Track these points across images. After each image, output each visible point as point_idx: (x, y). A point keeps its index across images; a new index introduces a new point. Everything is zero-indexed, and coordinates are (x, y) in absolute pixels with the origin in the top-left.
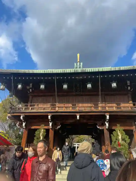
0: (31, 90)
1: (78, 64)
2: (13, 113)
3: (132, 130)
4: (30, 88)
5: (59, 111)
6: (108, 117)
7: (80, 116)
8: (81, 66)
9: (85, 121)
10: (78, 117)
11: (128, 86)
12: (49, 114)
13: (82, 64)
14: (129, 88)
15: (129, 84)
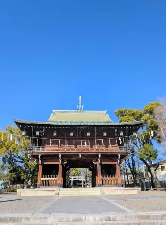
0: (43, 134)
1: (80, 106)
2: (33, 153)
3: (116, 164)
4: (43, 132)
5: (67, 152)
6: (100, 156)
7: (82, 155)
8: (83, 108)
9: (85, 158)
10: (80, 156)
11: (115, 133)
12: (59, 154)
13: (83, 106)
14: (116, 134)
15: (116, 132)
